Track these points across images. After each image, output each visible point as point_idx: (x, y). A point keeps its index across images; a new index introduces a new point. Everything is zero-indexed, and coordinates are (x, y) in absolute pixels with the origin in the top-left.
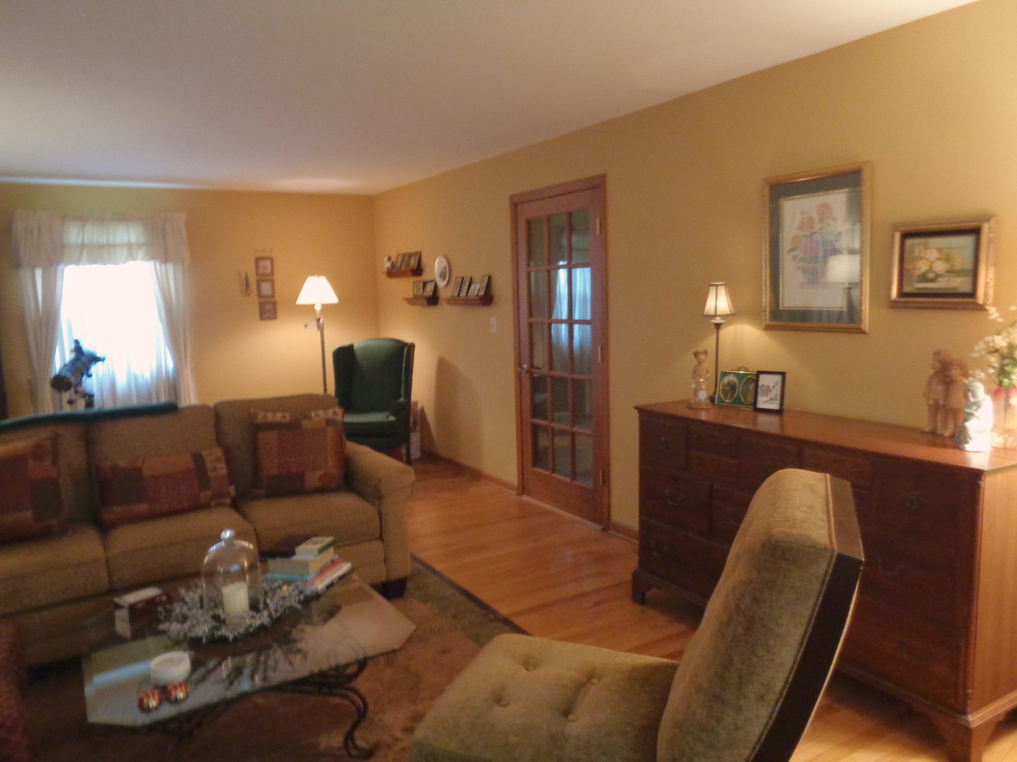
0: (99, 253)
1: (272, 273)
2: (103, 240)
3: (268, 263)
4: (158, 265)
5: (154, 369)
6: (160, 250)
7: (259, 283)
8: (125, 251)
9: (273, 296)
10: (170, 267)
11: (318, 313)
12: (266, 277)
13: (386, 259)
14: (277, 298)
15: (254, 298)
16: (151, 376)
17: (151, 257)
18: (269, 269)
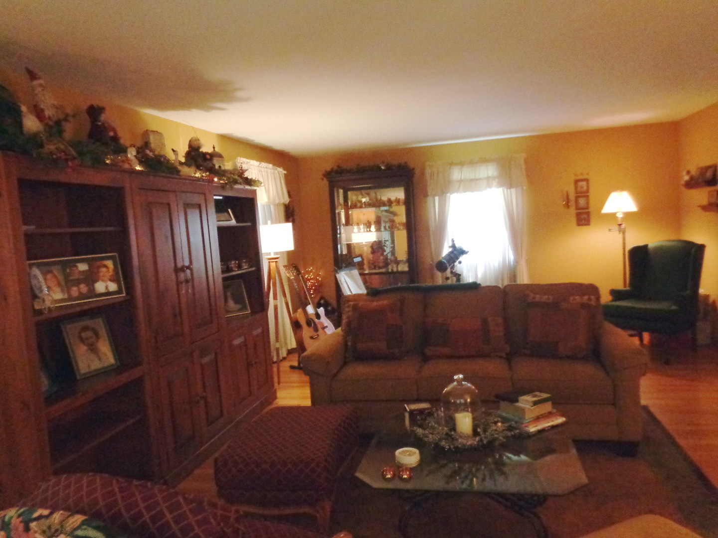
0: (470, 185)
1: (587, 191)
2: (472, 177)
3: (584, 184)
4: (505, 190)
5: (501, 260)
6: (507, 179)
7: (577, 198)
8: (485, 182)
9: (587, 208)
10: (513, 190)
11: (619, 220)
12: (584, 194)
13: (684, 173)
14: (591, 209)
15: (573, 211)
16: (499, 265)
17: (501, 185)
18: (585, 188)
